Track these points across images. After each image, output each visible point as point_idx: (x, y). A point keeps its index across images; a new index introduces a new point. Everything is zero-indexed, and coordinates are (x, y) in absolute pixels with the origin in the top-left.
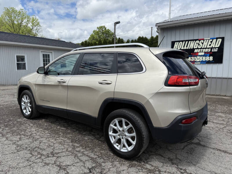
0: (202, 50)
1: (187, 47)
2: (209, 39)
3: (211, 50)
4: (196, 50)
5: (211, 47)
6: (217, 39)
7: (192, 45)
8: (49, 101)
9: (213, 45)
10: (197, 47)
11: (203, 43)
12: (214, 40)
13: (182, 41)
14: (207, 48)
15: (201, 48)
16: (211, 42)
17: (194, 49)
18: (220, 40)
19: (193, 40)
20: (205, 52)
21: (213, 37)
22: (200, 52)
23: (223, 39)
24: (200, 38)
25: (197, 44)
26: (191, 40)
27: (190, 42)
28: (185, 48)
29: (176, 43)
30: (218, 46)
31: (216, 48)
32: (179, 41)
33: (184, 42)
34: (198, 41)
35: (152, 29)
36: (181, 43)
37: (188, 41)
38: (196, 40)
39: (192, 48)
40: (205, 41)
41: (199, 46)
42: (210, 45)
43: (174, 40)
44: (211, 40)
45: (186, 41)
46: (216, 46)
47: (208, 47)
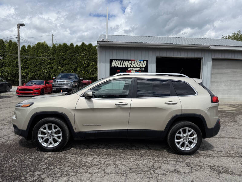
0: (133, 68)
1: (122, 65)
2: (138, 60)
3: (140, 69)
4: (129, 68)
5: (140, 67)
6: (144, 61)
7: (126, 64)
8: (101, 125)
9: (141, 66)
10: (130, 66)
11: (134, 63)
12: (142, 61)
13: (119, 60)
14: (137, 68)
15: (133, 67)
16: (140, 63)
17: (128, 68)
18: (146, 62)
19: (127, 60)
20: (136, 70)
21: (140, 59)
22: (132, 70)
23: (147, 61)
24: (132, 59)
25: (130, 63)
26: (126, 60)
27: (125, 61)
28: (121, 66)
29: (113, 61)
30: (145, 66)
31: (143, 68)
32: (116, 60)
33: (120, 61)
34: (130, 61)
35: (53, 37)
36: (118, 61)
37: (124, 60)
38: (129, 60)
39: (126, 66)
40: (136, 62)
41: (132, 65)
42: (139, 65)
43: (112, 58)
44: (140, 62)
45: (121, 60)
46: (143, 67)
47: (138, 66)
